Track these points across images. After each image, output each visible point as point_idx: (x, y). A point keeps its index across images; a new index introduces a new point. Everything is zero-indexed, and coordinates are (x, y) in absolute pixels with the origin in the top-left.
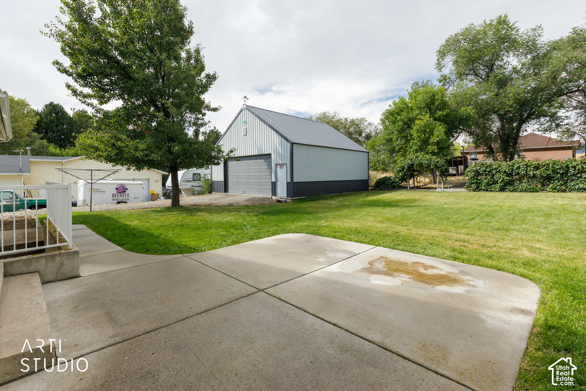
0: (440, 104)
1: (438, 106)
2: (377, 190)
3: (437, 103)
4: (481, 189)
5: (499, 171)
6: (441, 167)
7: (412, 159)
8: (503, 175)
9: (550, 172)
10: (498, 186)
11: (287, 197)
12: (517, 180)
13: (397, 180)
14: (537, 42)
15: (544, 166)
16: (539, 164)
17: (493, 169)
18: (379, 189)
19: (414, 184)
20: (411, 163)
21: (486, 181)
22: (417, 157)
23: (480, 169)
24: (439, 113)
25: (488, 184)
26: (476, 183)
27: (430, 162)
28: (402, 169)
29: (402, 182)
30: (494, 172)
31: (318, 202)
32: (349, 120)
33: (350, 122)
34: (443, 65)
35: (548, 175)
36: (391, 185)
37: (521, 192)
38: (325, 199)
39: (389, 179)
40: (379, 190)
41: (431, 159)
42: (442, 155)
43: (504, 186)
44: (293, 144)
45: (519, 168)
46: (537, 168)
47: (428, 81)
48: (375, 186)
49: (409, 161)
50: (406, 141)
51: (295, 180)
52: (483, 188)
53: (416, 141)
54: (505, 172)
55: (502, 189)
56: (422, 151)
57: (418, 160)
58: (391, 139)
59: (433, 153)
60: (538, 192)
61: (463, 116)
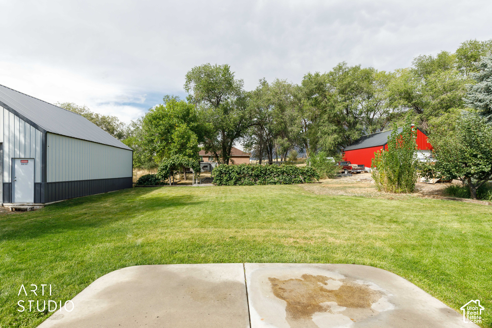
0: (193, 117)
1: (191, 118)
2: (141, 187)
3: (190, 116)
4: (222, 184)
5: (233, 171)
6: (196, 167)
7: (173, 159)
8: (236, 174)
9: (259, 173)
10: (233, 181)
11: (35, 202)
12: (242, 177)
13: (160, 177)
14: (241, 89)
15: (256, 168)
16: (253, 167)
17: (230, 170)
18: (142, 185)
19: (173, 180)
20: (173, 163)
21: (225, 178)
22: (178, 158)
23: (222, 169)
24: (192, 124)
25: (227, 181)
26: (220, 179)
27: (189, 163)
28: (165, 168)
29: (165, 179)
30: (230, 171)
31: (85, 205)
32: (100, 117)
33: (101, 119)
34: (189, 87)
35: (258, 174)
36: (154, 182)
37: (245, 185)
38: (92, 201)
39: (152, 176)
40: (143, 187)
41: (189, 160)
42: (196, 157)
43: (236, 181)
44: (46, 133)
45: (244, 169)
46: (253, 170)
47: (176, 97)
48: (138, 183)
49: (172, 161)
50: (167, 143)
51: (50, 180)
52: (224, 183)
53: (176, 145)
54: (237, 172)
55: (235, 184)
56: (181, 153)
57: (179, 160)
58: (152, 141)
59: (190, 156)
60: (253, 185)
61: (207, 129)
